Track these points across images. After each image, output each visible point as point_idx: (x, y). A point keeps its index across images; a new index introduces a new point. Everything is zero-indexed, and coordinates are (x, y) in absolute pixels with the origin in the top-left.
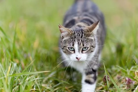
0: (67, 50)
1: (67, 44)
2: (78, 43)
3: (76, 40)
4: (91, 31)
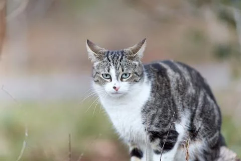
0: (101, 78)
2: (116, 68)
3: (112, 64)
4: (134, 53)
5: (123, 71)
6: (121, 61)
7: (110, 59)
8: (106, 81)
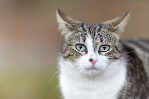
0: (74, 50)
1: (74, 41)
2: (93, 37)
3: (88, 34)
4: (115, 26)
5: (102, 41)
6: (99, 31)
7: (86, 29)
8: (79, 54)
